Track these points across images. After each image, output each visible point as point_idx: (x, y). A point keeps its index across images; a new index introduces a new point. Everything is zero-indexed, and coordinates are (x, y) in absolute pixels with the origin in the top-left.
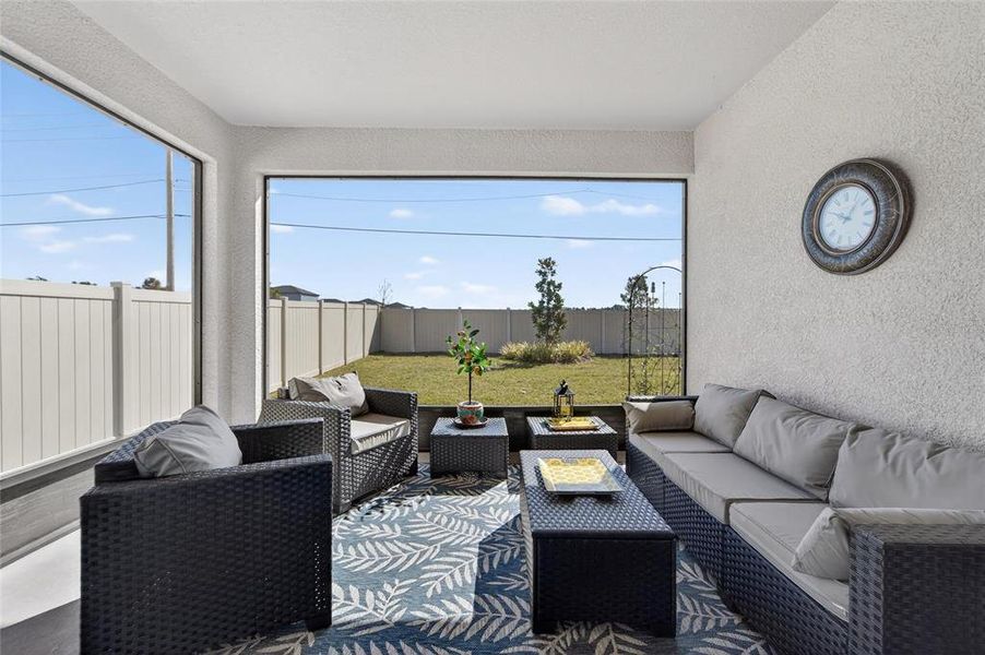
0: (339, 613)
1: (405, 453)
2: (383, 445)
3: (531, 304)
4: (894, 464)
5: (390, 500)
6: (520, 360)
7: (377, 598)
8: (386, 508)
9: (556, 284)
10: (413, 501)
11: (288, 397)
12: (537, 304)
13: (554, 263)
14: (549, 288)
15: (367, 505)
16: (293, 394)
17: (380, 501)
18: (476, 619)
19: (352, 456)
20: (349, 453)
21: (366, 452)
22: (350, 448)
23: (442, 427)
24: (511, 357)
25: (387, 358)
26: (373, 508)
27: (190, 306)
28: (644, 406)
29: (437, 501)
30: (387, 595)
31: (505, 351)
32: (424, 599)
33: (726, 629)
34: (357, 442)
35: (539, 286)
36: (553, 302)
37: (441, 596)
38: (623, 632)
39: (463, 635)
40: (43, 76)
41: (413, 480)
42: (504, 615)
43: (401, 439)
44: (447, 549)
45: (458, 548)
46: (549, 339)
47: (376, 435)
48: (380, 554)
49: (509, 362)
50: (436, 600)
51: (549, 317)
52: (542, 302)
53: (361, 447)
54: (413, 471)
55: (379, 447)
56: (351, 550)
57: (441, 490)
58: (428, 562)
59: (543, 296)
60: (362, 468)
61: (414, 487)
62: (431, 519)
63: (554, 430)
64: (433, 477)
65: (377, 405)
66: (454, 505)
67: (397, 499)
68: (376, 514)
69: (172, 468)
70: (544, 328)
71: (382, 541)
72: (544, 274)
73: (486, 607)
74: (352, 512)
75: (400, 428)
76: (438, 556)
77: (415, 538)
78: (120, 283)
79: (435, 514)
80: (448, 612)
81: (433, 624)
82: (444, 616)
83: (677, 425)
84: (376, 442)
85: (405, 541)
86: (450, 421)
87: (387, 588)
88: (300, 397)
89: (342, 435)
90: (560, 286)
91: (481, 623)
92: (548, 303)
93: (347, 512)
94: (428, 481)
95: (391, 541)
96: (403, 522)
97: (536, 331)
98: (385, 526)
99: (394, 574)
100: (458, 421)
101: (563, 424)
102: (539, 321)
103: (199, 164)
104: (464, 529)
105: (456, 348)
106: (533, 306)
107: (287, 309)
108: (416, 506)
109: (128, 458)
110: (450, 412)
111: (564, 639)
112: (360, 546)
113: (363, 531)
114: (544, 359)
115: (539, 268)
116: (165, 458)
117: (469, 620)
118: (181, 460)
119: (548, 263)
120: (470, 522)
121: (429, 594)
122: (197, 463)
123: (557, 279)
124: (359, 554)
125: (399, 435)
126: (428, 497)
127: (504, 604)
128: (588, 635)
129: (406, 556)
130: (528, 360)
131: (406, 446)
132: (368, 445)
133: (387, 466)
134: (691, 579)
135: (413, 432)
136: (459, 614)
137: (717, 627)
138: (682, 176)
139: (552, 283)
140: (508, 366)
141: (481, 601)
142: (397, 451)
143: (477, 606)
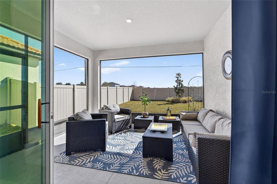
0: (107, 149)
1: (128, 123)
2: (123, 120)
3: (174, 86)
4: (222, 126)
5: (123, 133)
6: (171, 102)
7: (115, 148)
8: (122, 134)
9: (181, 80)
10: (128, 133)
11: (103, 109)
12: (176, 86)
13: (180, 74)
14: (179, 82)
15: (119, 133)
16: (104, 108)
17: (121, 133)
18: (133, 154)
19: (115, 122)
20: (114, 121)
21: (119, 121)
22: (114, 120)
23: (138, 117)
24: (168, 101)
25: (134, 101)
26: (119, 134)
27: (86, 89)
28: (184, 114)
29: (134, 134)
30: (117, 148)
31: (167, 99)
32: (124, 149)
33: (187, 162)
34: (116, 119)
35: (176, 81)
36: (180, 86)
37: (127, 150)
38: (162, 159)
39: (129, 156)
40: (61, 49)
41: (130, 129)
42: (138, 154)
43: (127, 120)
44: (132, 142)
45: (134, 142)
46: (180, 96)
47: (120, 118)
48: (118, 141)
49: (168, 103)
50: (126, 150)
51: (180, 90)
52: (177, 86)
53: (117, 120)
54: (130, 127)
55: (121, 121)
56: (113, 140)
57: (136, 131)
58: (127, 144)
59: (178, 84)
60: (117, 125)
61: (130, 130)
62: (131, 137)
63: (164, 119)
64: (135, 129)
65: (123, 112)
66: (137, 135)
67: (125, 133)
68: (120, 135)
69: (79, 119)
70: (178, 93)
71: (119, 139)
72: (178, 78)
73: (135, 152)
74: (115, 134)
75: (127, 117)
76: (130, 143)
77: (126, 140)
78: (74, 85)
79: (132, 136)
80: (128, 152)
81: (124, 153)
82: (127, 153)
83: (193, 118)
84: (121, 119)
85: (124, 140)
86: (140, 116)
87: (117, 147)
88: (105, 109)
89: (113, 117)
90: (182, 81)
91: (133, 155)
92: (179, 86)
93: (114, 134)
94: (134, 129)
95: (121, 140)
96: (125, 137)
97: (175, 94)
98: (121, 137)
99: (119, 145)
100: (142, 116)
101: (168, 118)
102: (176, 91)
103: (88, 60)
104: (138, 139)
105: (142, 99)
106: (175, 87)
107: (108, 89)
108: (129, 134)
109: (73, 117)
110: (140, 114)
111: (149, 159)
112: (115, 140)
113: (116, 137)
114: (177, 102)
115: (176, 76)
116: (78, 117)
117: (131, 154)
118: (81, 118)
119: (179, 74)
120: (139, 138)
121: (125, 149)
122: (83, 119)
123: (181, 79)
124: (114, 141)
125: (126, 118)
126: (132, 133)
127: (139, 152)
128: (154, 159)
129: (123, 142)
130: (173, 102)
131: (128, 121)
132: (119, 120)
133: (123, 125)
134: (185, 153)
135: (130, 119)
136: (130, 152)
137: (184, 162)
138: (202, 52)
139: (180, 80)
140: (167, 104)
141: (135, 151)
142: (126, 122)
143: (134, 152)
